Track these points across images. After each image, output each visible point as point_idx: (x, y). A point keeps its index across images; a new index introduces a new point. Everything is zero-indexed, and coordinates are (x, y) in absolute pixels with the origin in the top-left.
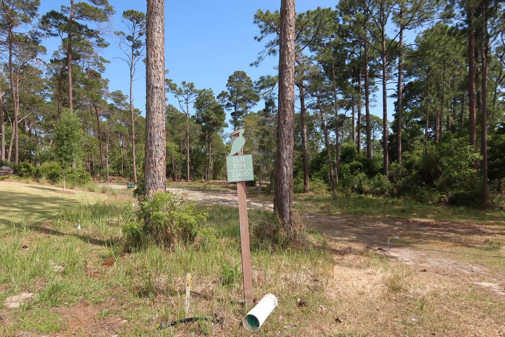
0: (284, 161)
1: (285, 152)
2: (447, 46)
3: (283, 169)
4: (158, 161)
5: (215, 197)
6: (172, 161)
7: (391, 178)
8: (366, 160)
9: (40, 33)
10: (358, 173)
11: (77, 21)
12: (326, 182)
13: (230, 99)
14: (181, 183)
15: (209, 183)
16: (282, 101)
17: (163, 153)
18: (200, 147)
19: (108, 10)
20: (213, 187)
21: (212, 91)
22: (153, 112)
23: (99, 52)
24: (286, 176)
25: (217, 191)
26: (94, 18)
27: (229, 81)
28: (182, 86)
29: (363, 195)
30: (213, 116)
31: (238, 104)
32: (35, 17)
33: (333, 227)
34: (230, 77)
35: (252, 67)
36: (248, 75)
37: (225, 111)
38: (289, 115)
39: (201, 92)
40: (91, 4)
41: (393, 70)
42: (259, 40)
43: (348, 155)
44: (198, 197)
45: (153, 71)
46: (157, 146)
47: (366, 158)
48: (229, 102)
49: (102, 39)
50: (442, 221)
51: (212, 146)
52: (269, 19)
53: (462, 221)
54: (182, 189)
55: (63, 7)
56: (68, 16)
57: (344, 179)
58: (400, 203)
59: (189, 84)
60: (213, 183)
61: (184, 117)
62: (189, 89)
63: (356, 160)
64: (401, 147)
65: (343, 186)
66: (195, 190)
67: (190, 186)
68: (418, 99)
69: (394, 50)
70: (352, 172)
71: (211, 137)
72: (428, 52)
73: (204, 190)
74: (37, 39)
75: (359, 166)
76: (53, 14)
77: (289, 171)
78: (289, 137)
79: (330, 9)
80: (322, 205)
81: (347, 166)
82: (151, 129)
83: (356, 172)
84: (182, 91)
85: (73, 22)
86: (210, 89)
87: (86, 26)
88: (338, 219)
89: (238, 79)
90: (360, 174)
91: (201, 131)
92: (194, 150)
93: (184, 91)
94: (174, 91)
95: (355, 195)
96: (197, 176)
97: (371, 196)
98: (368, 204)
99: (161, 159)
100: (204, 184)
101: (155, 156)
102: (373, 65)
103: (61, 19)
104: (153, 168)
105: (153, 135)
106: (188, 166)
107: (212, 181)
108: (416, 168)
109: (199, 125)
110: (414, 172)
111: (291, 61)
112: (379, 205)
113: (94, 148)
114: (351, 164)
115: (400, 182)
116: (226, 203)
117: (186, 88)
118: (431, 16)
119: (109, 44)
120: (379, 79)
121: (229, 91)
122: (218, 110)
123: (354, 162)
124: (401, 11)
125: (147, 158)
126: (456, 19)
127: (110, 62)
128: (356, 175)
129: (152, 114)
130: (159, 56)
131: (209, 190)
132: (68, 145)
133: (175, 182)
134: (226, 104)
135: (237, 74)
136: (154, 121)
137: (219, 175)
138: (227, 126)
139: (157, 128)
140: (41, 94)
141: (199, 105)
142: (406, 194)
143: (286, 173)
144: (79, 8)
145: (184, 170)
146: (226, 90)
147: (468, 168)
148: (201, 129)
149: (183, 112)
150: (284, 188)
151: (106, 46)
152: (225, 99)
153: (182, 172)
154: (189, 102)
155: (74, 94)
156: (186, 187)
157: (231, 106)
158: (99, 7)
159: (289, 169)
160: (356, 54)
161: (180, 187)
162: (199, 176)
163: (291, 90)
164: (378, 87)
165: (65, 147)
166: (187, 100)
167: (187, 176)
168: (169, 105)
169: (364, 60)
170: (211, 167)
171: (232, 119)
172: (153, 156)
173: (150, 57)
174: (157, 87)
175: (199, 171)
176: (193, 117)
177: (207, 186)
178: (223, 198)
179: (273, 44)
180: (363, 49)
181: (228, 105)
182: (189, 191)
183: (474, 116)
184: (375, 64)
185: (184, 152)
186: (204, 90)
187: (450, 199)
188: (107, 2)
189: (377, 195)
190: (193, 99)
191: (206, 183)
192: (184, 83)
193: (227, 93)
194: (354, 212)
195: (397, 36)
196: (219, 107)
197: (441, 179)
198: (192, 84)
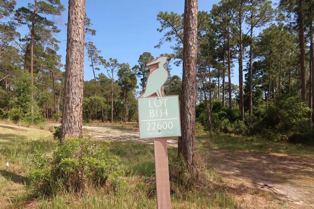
0: (188, 110)
1: (189, 102)
2: (283, 37)
3: (187, 116)
4: (74, 107)
5: (129, 134)
6: (101, 109)
7: (246, 123)
8: (229, 111)
9: (16, 23)
10: (223, 119)
11: (39, 14)
12: (203, 125)
13: (140, 70)
14: (107, 124)
15: (125, 124)
16: (187, 57)
17: (79, 100)
18: (120, 100)
19: (61, 8)
20: (128, 127)
21: (129, 65)
22: (72, 63)
23: (54, 35)
24: (189, 122)
25: (130, 129)
26: (50, 12)
27: (140, 58)
28: (109, 61)
29: (228, 134)
30: (129, 81)
31: (145, 73)
32: (12, 12)
33: (217, 160)
34: (140, 56)
35: (156, 48)
36: (152, 55)
37: (137, 78)
38: (193, 69)
39: (121, 65)
40: (48, 3)
41: (245, 54)
42: (160, 31)
43: (217, 107)
44: (117, 134)
45: (73, 26)
46: (74, 94)
47: (229, 109)
48: (140, 72)
49: (55, 27)
50: (293, 156)
51: (128, 100)
52: (167, 17)
53: (308, 156)
54: (107, 128)
55: (29, 4)
56: (32, 10)
57: (215, 123)
58: (256, 141)
59: (114, 60)
60: (128, 124)
61: (111, 81)
62: (114, 63)
63: (223, 110)
64: (252, 102)
65: (215, 128)
66: (116, 129)
67: (113, 125)
68: (260, 73)
69: (247, 40)
70: (220, 119)
71: (127, 94)
72: (271, 40)
73: (121, 129)
74: (13, 27)
75: (225, 115)
76: (23, 9)
77: (192, 118)
78: (193, 88)
79: (207, 12)
80: (204, 141)
81: (217, 114)
82: (69, 78)
83: (222, 118)
84: (109, 64)
85: (37, 15)
86: (128, 64)
87: (46, 18)
88: (218, 153)
89: (146, 57)
90: (225, 120)
91: (121, 90)
92: (117, 102)
93: (111, 64)
94: (104, 64)
95: (222, 134)
96: (118, 119)
97: (233, 135)
98: (234, 141)
99: (78, 105)
100: (122, 125)
101: (72, 103)
102: (232, 50)
103: (28, 13)
104: (70, 113)
105: (70, 83)
106: (112, 112)
107: (127, 122)
108: (262, 116)
109: (119, 86)
110: (261, 119)
111: (194, 24)
112: (242, 142)
113: (49, 99)
114: (219, 113)
115: (252, 126)
116: (136, 139)
117: (112, 63)
118: (272, 19)
119: (61, 30)
120: (235, 60)
121: (139, 65)
122: (133, 77)
123: (221, 112)
124: (252, 15)
125: (65, 104)
126: (286, 22)
127: (60, 42)
128: (222, 120)
129: (70, 65)
130: (79, 14)
131: (125, 129)
132: (24, 96)
133: (103, 123)
134: (137, 73)
135: (145, 54)
136: (72, 71)
137: (132, 119)
138: (138, 87)
139: (74, 78)
140: (18, 64)
141: (120, 74)
142: (257, 134)
143: (189, 120)
144: (39, 5)
145: (110, 115)
146: (138, 64)
147: (302, 117)
148: (121, 88)
149: (110, 78)
150: (188, 133)
151: (58, 31)
152: (137, 70)
153: (108, 116)
154: (114, 71)
155: (35, 62)
156: (110, 126)
157: (141, 74)
158: (54, 6)
159: (192, 116)
160: (221, 43)
161: (106, 127)
162: (119, 119)
163: (194, 48)
164: (234, 65)
165: (21, 97)
166: (112, 70)
167: (111, 119)
168: (101, 73)
169: (227, 47)
170: (127, 114)
171: (141, 83)
172: (70, 103)
173: (71, 14)
174: (76, 41)
175: (119, 116)
176: (116, 81)
177: (124, 126)
178: (134, 135)
179: (169, 34)
180: (226, 40)
181: (139, 74)
182: (112, 130)
183: (305, 82)
184: (233, 50)
185: (110, 103)
186: (124, 64)
187: (289, 138)
188: (59, 3)
189: (238, 134)
190: (117, 69)
191: (124, 124)
192: (111, 59)
193: (138, 66)
194: (227, 147)
195: (249, 31)
196: (133, 75)
197: (280, 124)
198: (116, 60)
